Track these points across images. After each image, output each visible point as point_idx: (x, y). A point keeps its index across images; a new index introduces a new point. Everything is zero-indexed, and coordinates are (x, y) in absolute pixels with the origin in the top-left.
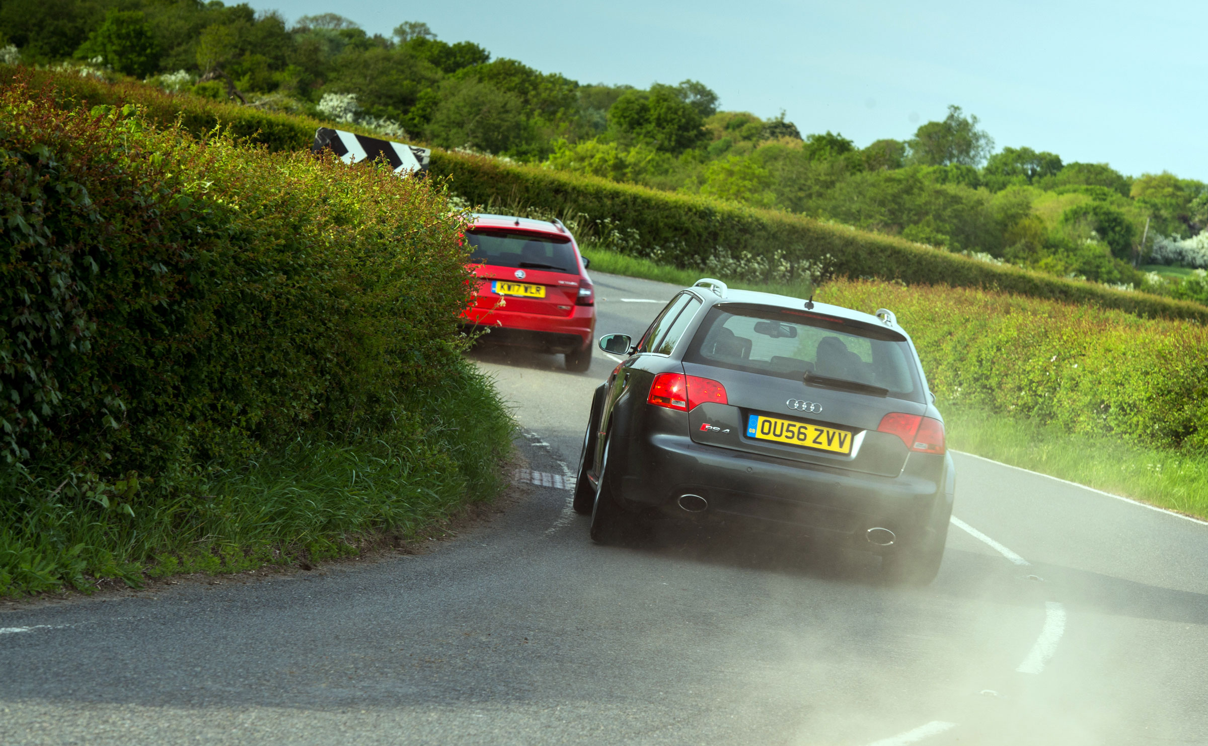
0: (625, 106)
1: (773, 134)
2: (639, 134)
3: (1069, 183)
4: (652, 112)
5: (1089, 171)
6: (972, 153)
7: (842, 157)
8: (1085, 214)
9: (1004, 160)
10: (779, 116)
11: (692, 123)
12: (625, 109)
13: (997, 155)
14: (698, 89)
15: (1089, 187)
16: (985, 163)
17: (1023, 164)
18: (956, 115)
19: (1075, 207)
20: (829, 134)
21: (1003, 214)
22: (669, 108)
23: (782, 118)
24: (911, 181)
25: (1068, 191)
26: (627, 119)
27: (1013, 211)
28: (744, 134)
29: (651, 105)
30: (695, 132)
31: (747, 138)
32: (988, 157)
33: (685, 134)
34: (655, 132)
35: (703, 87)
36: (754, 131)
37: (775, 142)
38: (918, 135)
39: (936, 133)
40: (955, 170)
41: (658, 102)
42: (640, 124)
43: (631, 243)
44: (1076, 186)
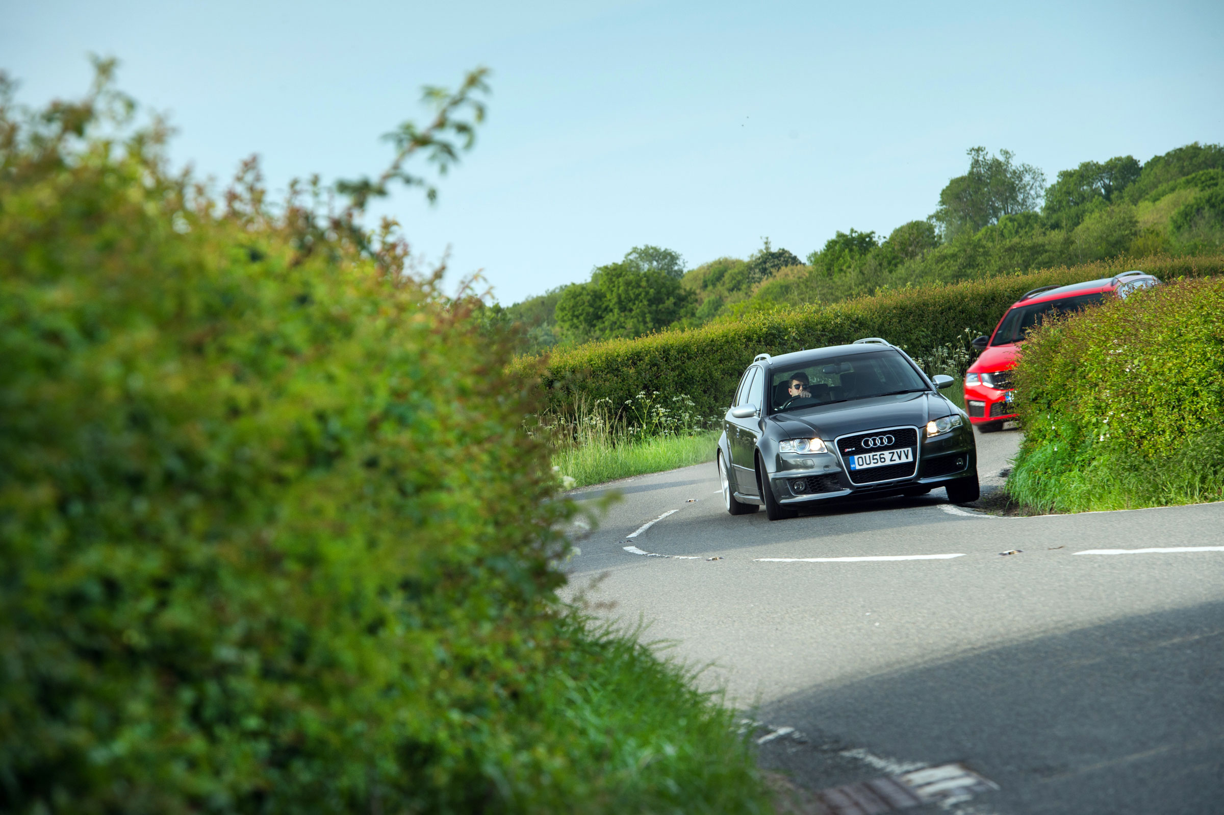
0: (572, 303)
1: (764, 271)
2: (603, 330)
3: (1160, 182)
4: (608, 296)
5: (1179, 159)
6: (1020, 197)
7: (869, 256)
8: (1199, 210)
9: (1064, 189)
10: (763, 247)
11: (663, 290)
12: (574, 308)
13: (1053, 186)
14: (650, 254)
15: (1190, 177)
16: (1042, 203)
17: (1090, 184)
18: (981, 158)
19: (1182, 208)
20: (840, 235)
21: (1104, 244)
22: (628, 284)
23: (767, 248)
24: (969, 250)
25: (1164, 193)
26: (582, 318)
27: (1116, 235)
28: (729, 285)
29: (604, 289)
30: (672, 300)
31: (736, 287)
32: (1043, 193)
33: (661, 306)
34: (622, 319)
35: (655, 249)
36: (740, 277)
37: (771, 280)
38: (943, 202)
39: (964, 190)
40: (1009, 224)
41: (611, 281)
42: (600, 318)
43: (686, 417)
44: (1171, 183)
